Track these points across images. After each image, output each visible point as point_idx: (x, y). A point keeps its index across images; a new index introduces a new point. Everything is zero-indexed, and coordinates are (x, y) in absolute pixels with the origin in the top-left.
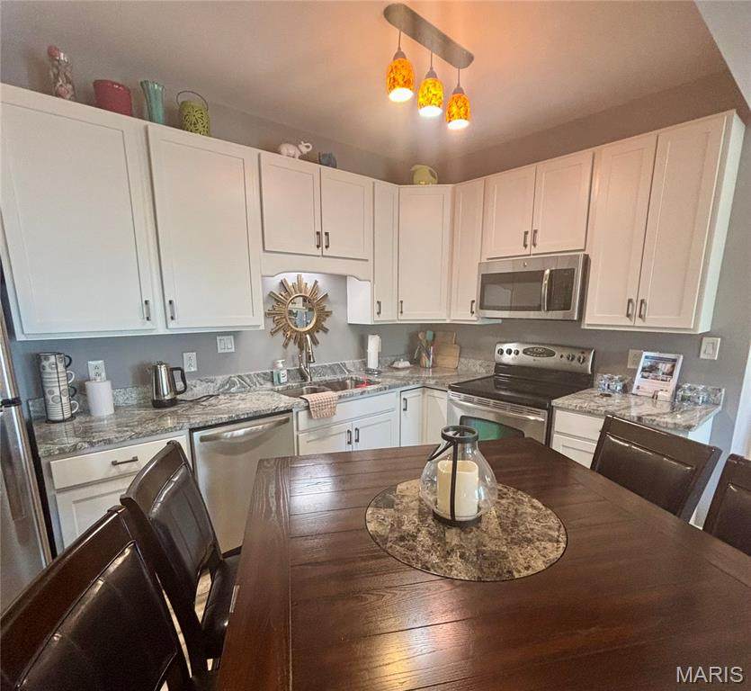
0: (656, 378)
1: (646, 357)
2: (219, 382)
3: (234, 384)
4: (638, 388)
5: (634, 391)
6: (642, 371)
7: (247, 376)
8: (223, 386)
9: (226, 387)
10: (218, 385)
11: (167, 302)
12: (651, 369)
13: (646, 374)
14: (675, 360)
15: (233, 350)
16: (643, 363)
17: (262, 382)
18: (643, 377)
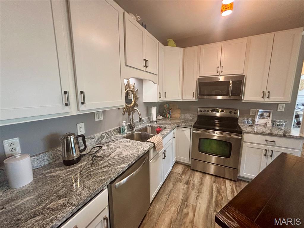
0: (263, 118)
1: (260, 111)
2: (97, 138)
3: (103, 137)
4: (257, 122)
5: (256, 123)
6: (259, 116)
7: (110, 132)
8: (98, 139)
9: (100, 140)
10: (96, 140)
11: (79, 92)
12: (262, 115)
13: (260, 117)
14: (270, 112)
15: (102, 119)
16: (259, 113)
17: (115, 133)
18: (259, 118)
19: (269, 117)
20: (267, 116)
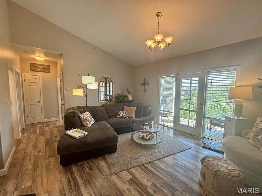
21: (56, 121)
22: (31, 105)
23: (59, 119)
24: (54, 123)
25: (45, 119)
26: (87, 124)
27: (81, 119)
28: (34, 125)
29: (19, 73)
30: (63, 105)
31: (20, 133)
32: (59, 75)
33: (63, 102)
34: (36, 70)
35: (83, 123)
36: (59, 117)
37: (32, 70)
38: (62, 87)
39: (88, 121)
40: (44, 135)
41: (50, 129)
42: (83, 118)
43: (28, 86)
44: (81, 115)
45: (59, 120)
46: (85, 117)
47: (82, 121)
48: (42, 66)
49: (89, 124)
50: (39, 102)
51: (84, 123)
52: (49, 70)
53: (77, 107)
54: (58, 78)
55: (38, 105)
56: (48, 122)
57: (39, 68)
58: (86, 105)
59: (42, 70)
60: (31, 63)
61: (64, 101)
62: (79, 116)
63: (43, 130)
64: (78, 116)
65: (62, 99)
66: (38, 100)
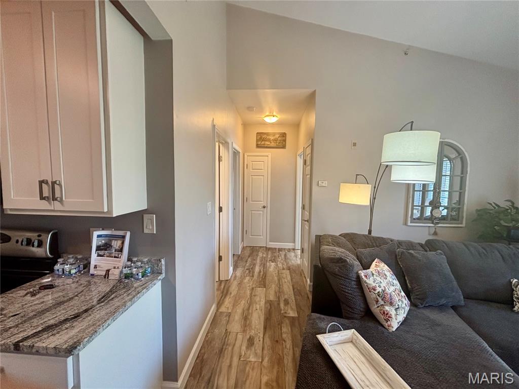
0: (110, 256)
1: (99, 236)
4: (95, 267)
5: (92, 271)
6: (97, 250)
14: (124, 237)
19: (121, 250)
20: (117, 248)
21: (289, 250)
22: (253, 212)
23: (295, 245)
24: (285, 255)
25: (270, 242)
26: (388, 317)
27: (366, 291)
28: (254, 250)
29: (240, 153)
30: (307, 221)
31: (231, 269)
32: (301, 150)
33: (308, 214)
34: (264, 144)
35: (370, 306)
36: (294, 242)
37: (258, 146)
38: (308, 176)
39: (391, 304)
40: (265, 287)
41: (277, 272)
42: (375, 290)
43: (251, 177)
44: (366, 276)
45: (294, 249)
46: (380, 287)
47: (369, 301)
48: (274, 135)
49: (393, 316)
50: (264, 207)
51: (374, 309)
52: (284, 143)
53: (345, 235)
54: (298, 158)
55: (261, 212)
56: (275, 249)
57: (269, 140)
58: (370, 232)
59: (273, 144)
60: (257, 133)
61: (310, 213)
62: (358, 278)
63: (265, 269)
64: (355, 276)
65: (303, 208)
66: (263, 203)
